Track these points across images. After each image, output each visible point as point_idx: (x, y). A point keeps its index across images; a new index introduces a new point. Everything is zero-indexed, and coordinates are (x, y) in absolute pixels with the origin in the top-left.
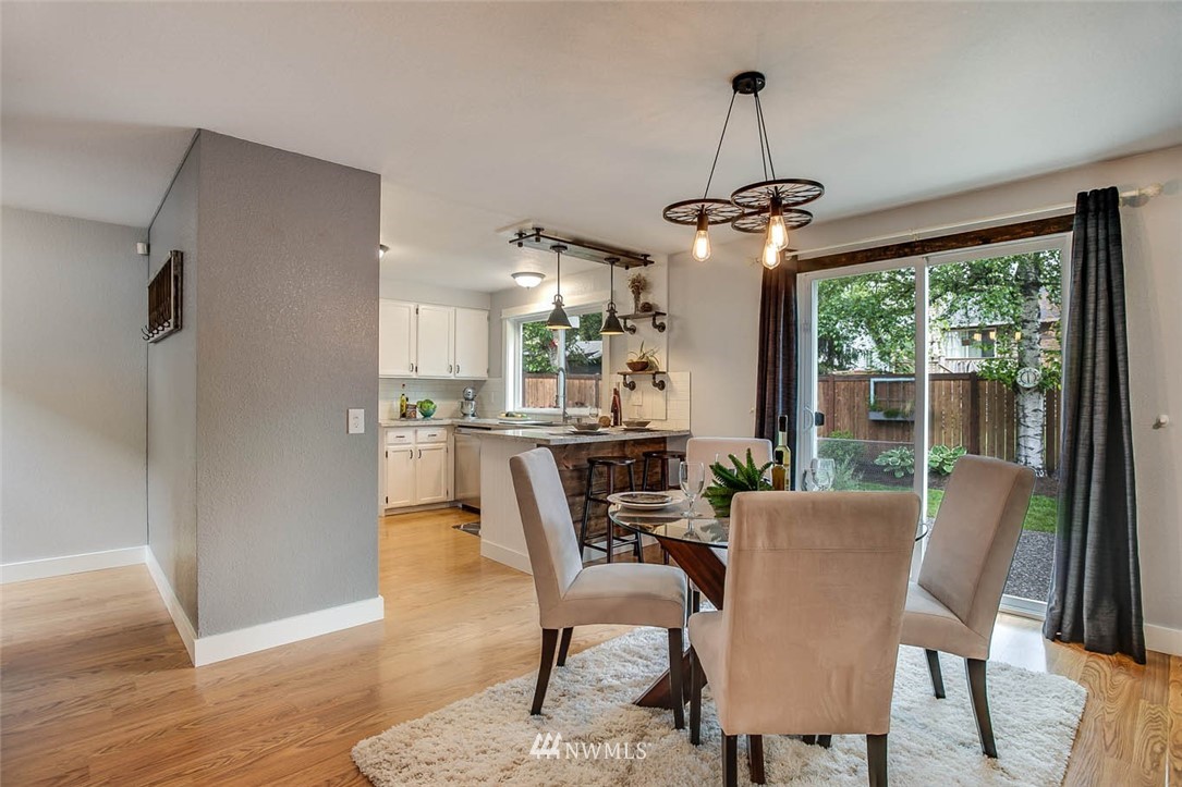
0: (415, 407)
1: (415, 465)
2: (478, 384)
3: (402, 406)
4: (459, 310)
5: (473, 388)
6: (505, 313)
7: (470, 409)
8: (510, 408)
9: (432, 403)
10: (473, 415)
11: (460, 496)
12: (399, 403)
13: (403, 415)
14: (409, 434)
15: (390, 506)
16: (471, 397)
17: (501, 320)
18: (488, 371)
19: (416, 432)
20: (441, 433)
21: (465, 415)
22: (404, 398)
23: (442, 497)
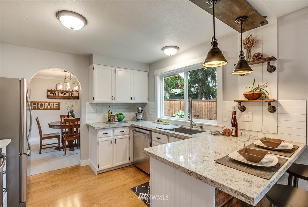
0: (115, 116)
1: (113, 146)
2: (143, 105)
3: (108, 116)
4: (135, 71)
5: (141, 107)
6: (157, 72)
7: (140, 117)
8: (159, 117)
9: (122, 115)
10: (142, 120)
11: (136, 159)
12: (107, 114)
13: (109, 120)
14: (110, 132)
15: (100, 169)
16: (140, 111)
17: (154, 75)
18: (148, 99)
19: (114, 130)
20: (126, 130)
21: (138, 120)
22: (110, 112)
23: (127, 161)
